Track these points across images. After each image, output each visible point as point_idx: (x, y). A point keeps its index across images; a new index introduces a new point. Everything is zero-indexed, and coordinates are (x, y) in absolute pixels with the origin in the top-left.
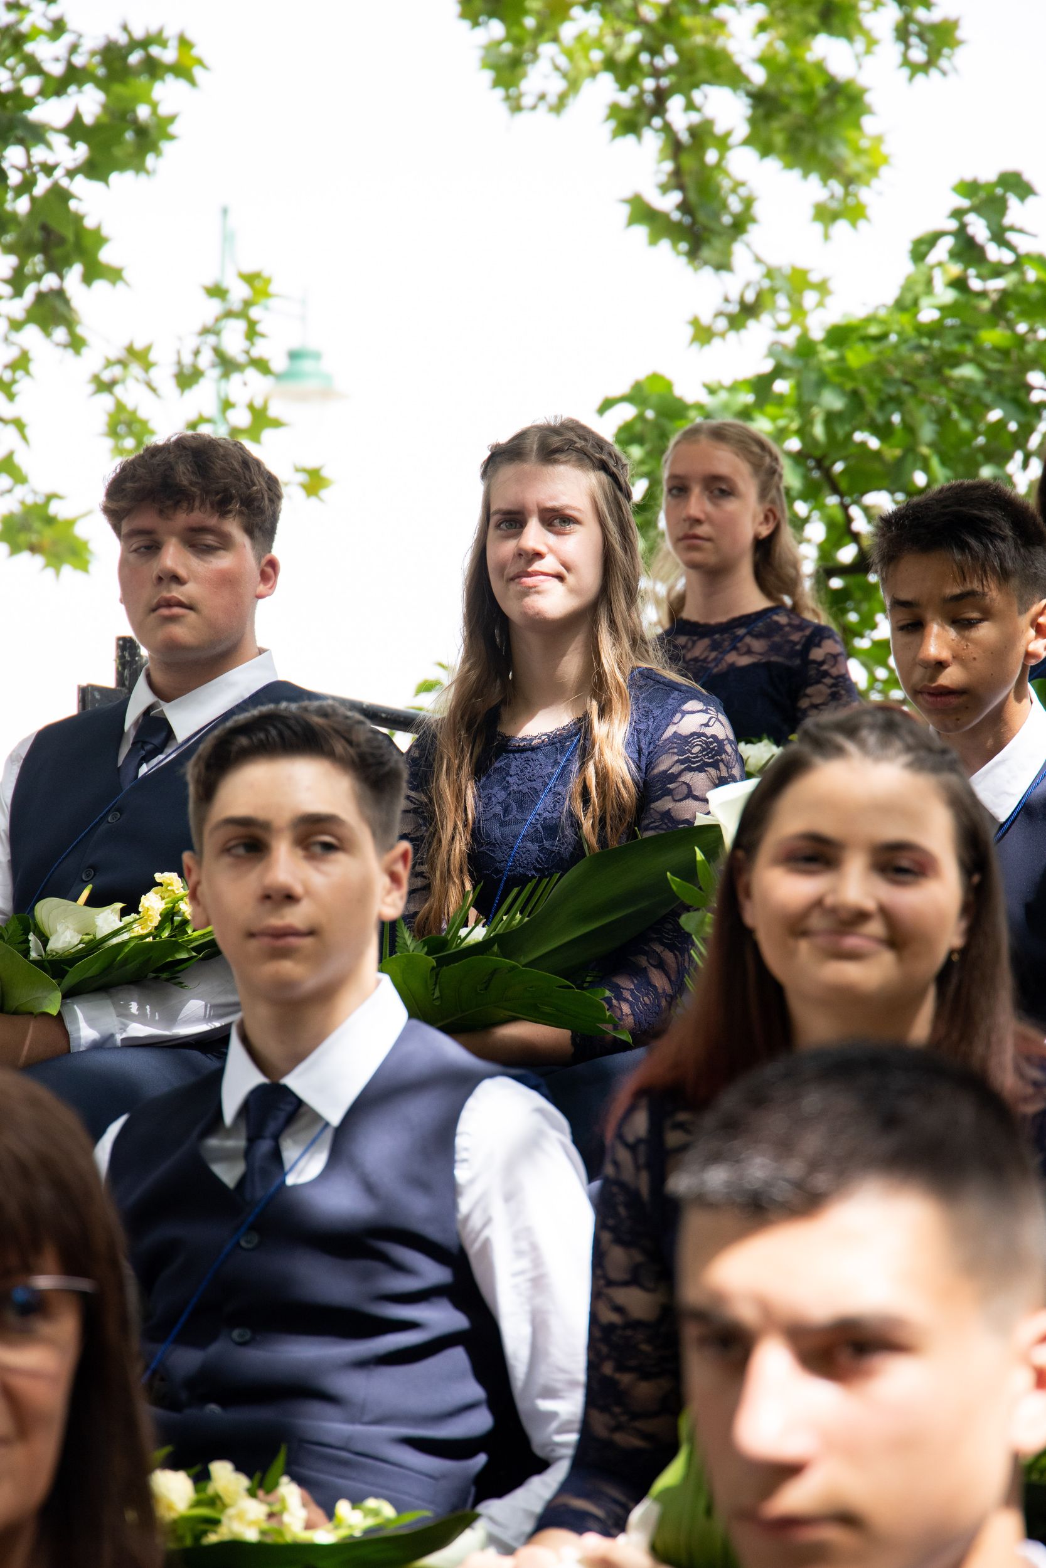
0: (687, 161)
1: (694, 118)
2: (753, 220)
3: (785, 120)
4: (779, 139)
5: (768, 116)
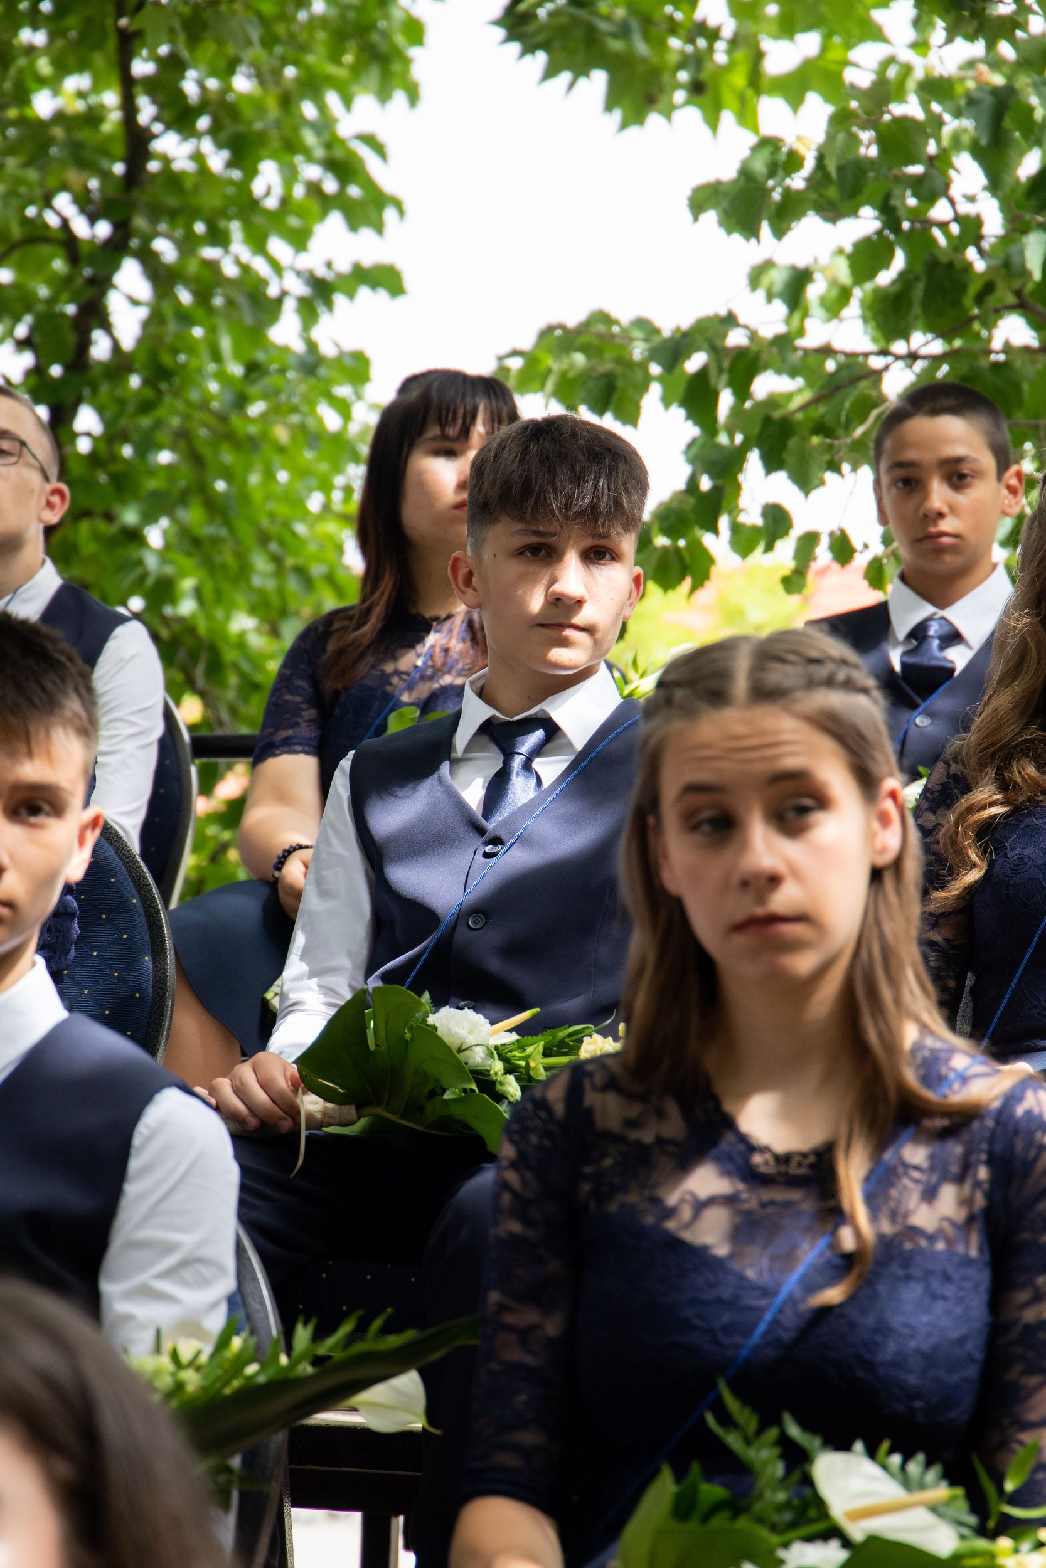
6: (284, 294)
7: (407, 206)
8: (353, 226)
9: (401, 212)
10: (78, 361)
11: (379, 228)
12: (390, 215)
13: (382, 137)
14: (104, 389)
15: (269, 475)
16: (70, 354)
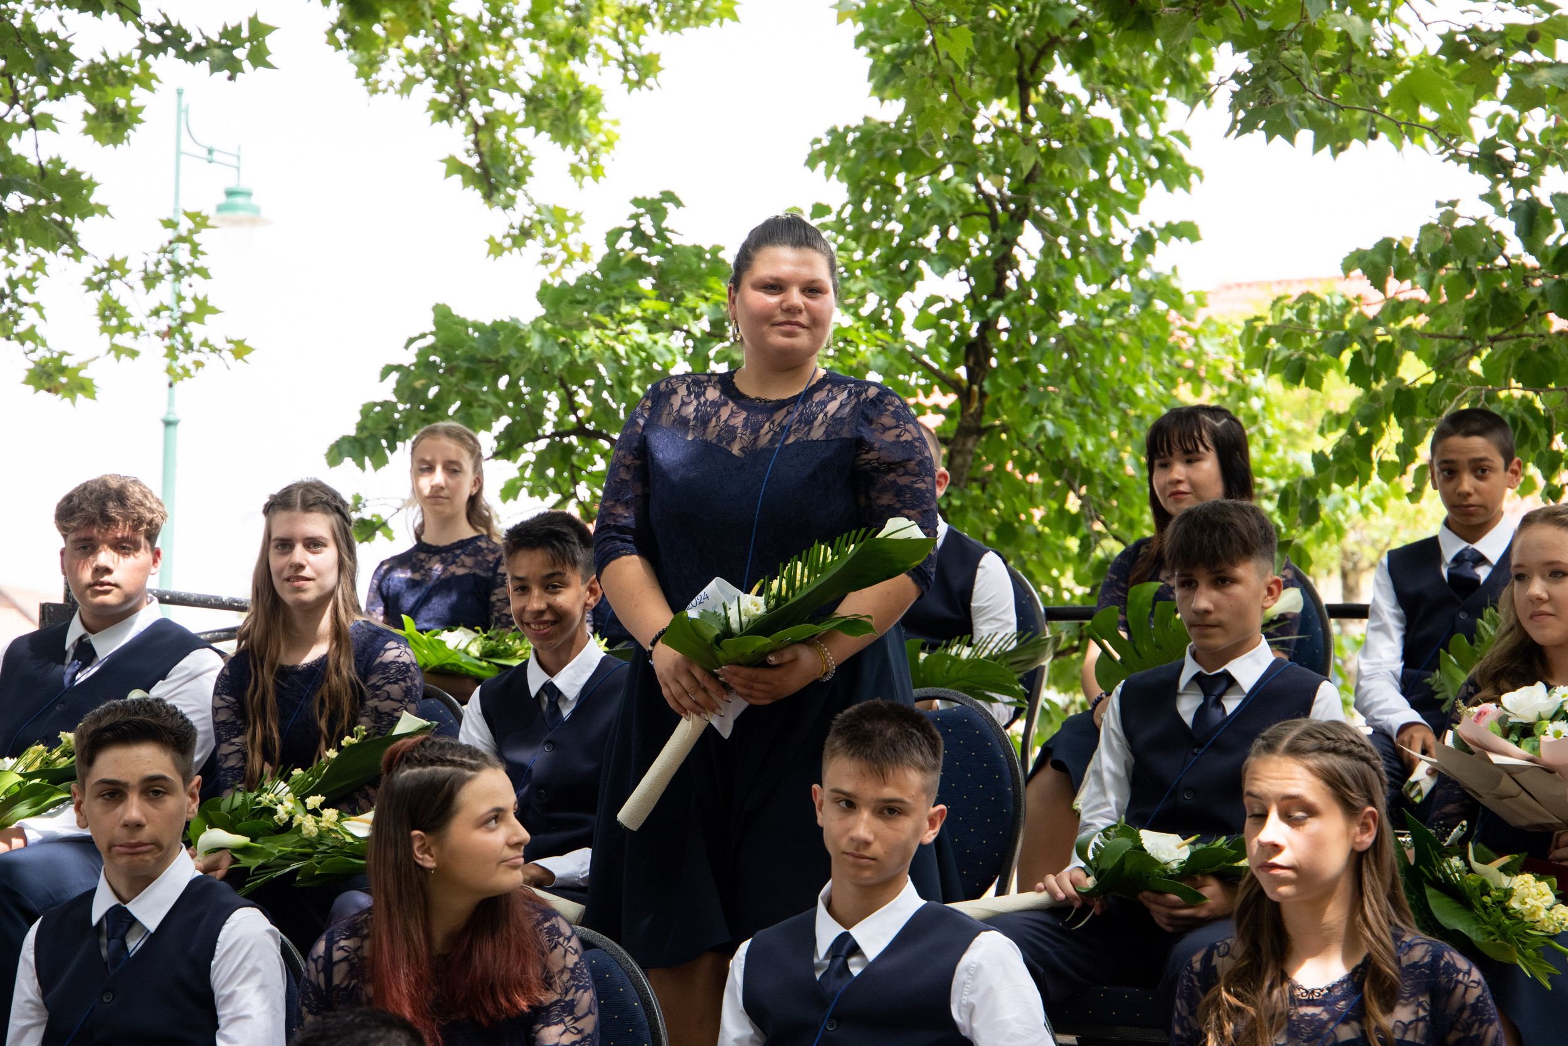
0: (484, 137)
1: (487, 109)
2: (531, 175)
3: (548, 112)
4: (546, 123)
5: (535, 110)
6: (1124, 242)
7: (1205, 173)
8: (1169, 189)
9: (1201, 178)
10: (999, 291)
11: (1187, 187)
12: (1194, 178)
13: (1187, 133)
14: (1015, 306)
15: (1116, 360)
16: (992, 288)
